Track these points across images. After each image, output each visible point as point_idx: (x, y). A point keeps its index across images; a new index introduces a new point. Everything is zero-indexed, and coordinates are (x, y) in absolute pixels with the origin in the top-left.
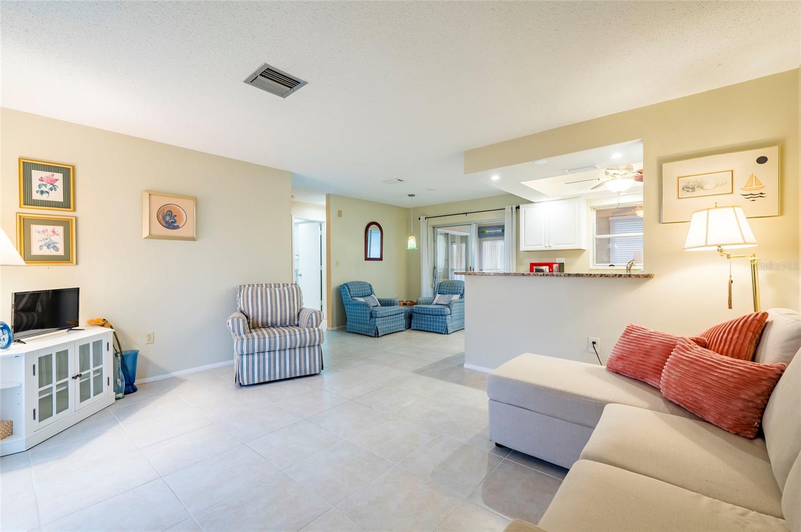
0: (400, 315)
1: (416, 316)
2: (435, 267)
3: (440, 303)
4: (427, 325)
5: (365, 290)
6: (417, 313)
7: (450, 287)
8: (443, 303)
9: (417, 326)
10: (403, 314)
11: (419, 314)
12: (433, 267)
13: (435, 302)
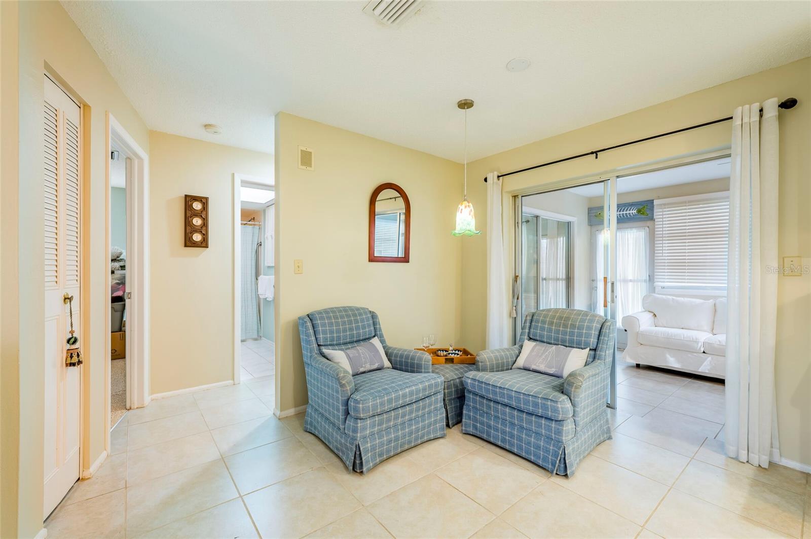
0: (433, 398)
1: (475, 402)
2: (516, 277)
3: (533, 367)
4: (504, 432)
5: (358, 328)
6: (475, 394)
7: (558, 325)
8: (542, 368)
9: (475, 427)
10: (440, 396)
11: (482, 397)
12: (512, 276)
13: (521, 362)
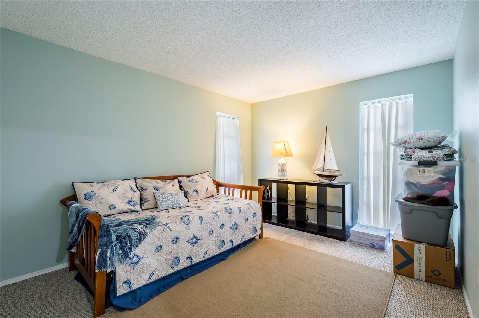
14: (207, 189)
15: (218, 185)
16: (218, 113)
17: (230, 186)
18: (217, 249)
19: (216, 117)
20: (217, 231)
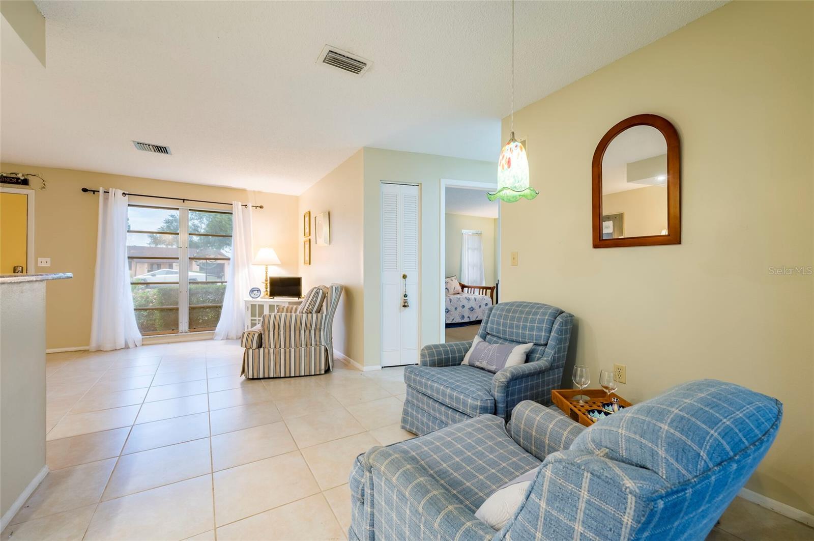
14: (455, 288)
15: (463, 287)
16: (464, 231)
17: (471, 287)
18: (460, 319)
19: (462, 234)
20: (460, 309)
